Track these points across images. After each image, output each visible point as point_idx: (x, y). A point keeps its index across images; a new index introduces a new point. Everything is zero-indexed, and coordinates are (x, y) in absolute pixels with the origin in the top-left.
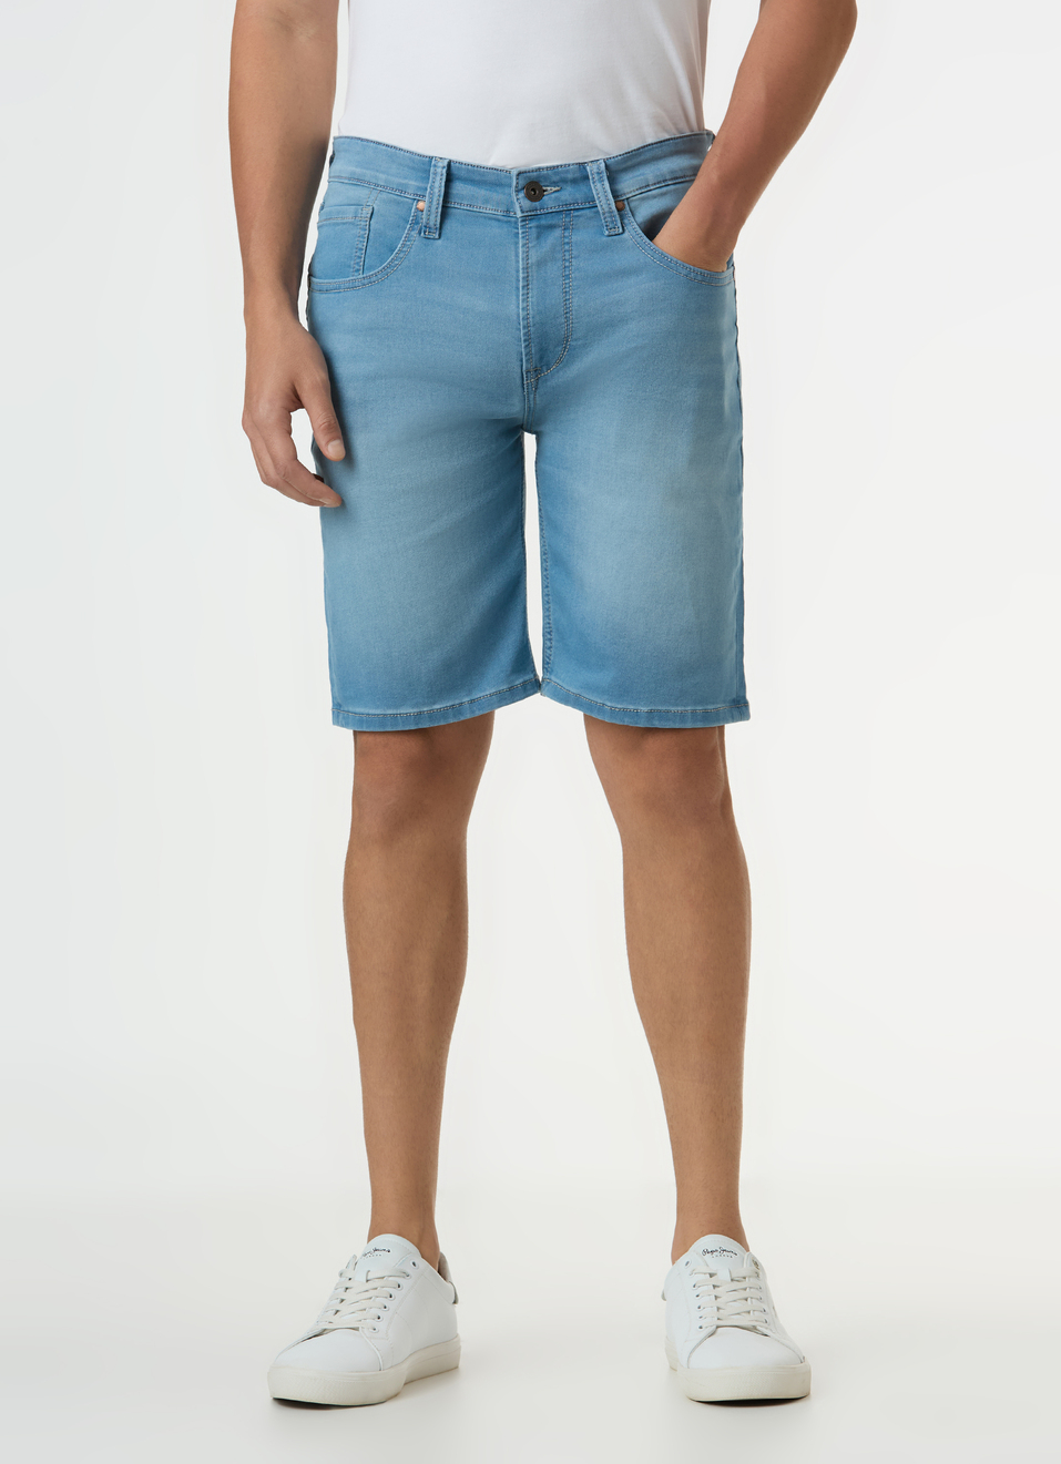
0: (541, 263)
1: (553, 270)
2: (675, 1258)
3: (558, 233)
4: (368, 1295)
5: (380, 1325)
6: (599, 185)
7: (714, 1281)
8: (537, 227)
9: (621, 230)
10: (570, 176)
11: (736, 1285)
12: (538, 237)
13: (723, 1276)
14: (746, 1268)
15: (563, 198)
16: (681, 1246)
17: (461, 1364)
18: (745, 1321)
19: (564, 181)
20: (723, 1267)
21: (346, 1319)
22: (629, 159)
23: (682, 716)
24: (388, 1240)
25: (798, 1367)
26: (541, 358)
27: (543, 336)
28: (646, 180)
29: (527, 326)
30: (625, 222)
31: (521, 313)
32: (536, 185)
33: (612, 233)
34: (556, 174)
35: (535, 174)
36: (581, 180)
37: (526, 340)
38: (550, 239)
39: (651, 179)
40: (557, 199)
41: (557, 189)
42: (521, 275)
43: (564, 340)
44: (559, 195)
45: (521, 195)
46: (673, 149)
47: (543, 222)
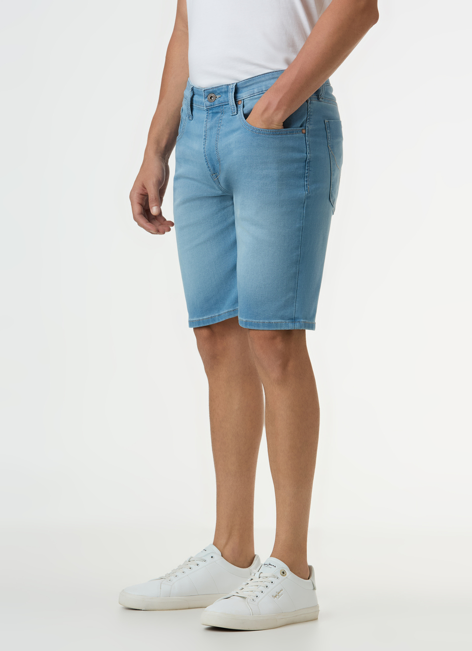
0: (211, 128)
1: (214, 131)
3: (219, 115)
8: (212, 113)
9: (236, 113)
10: (223, 90)
12: (212, 118)
15: (221, 100)
19: (222, 92)
22: (246, 83)
24: (210, 546)
27: (211, 160)
28: (254, 91)
29: (205, 156)
30: (239, 109)
31: (203, 150)
32: (213, 95)
33: (233, 114)
34: (219, 90)
35: (211, 90)
36: (226, 92)
37: (206, 162)
38: (215, 119)
39: (256, 91)
40: (219, 100)
41: (220, 96)
42: (204, 134)
43: (219, 161)
44: (220, 99)
45: (206, 100)
46: (271, 77)
47: (214, 111)
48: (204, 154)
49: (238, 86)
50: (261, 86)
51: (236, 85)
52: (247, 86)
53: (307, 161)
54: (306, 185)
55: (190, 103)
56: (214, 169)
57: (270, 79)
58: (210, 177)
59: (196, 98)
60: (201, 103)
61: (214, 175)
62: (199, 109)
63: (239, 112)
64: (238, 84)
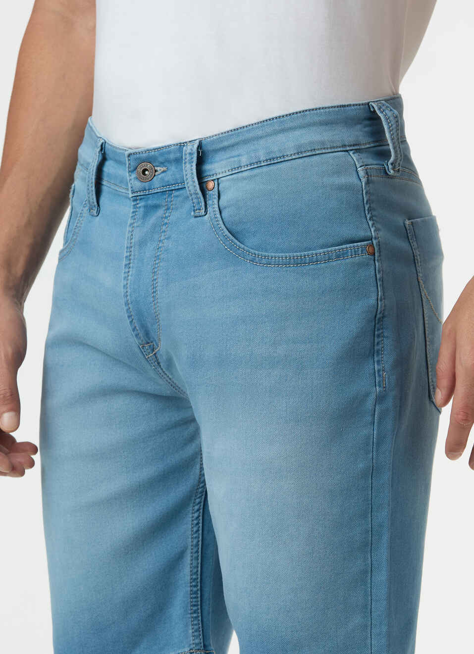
0: (142, 243)
1: (149, 250)
3: (160, 212)
6: (188, 165)
8: (145, 207)
9: (203, 213)
10: (172, 156)
12: (144, 217)
15: (166, 179)
19: (168, 161)
27: (140, 314)
28: (240, 161)
29: (127, 304)
30: (209, 202)
31: (122, 290)
32: (149, 166)
33: (197, 214)
34: (162, 154)
35: (144, 155)
36: (178, 161)
37: (129, 317)
38: (153, 219)
39: (244, 160)
40: (162, 179)
41: (165, 169)
42: (125, 254)
43: (156, 319)
44: (164, 175)
45: (134, 176)
46: (277, 127)
47: (150, 202)
48: (123, 301)
49: (204, 148)
50: (255, 150)
51: (200, 146)
52: (224, 149)
53: (378, 316)
54: (379, 371)
55: (94, 177)
56: (147, 334)
57: (276, 133)
58: (137, 350)
59: (109, 167)
60: (121, 182)
61: (147, 346)
62: (117, 195)
63: (210, 209)
64: (204, 142)
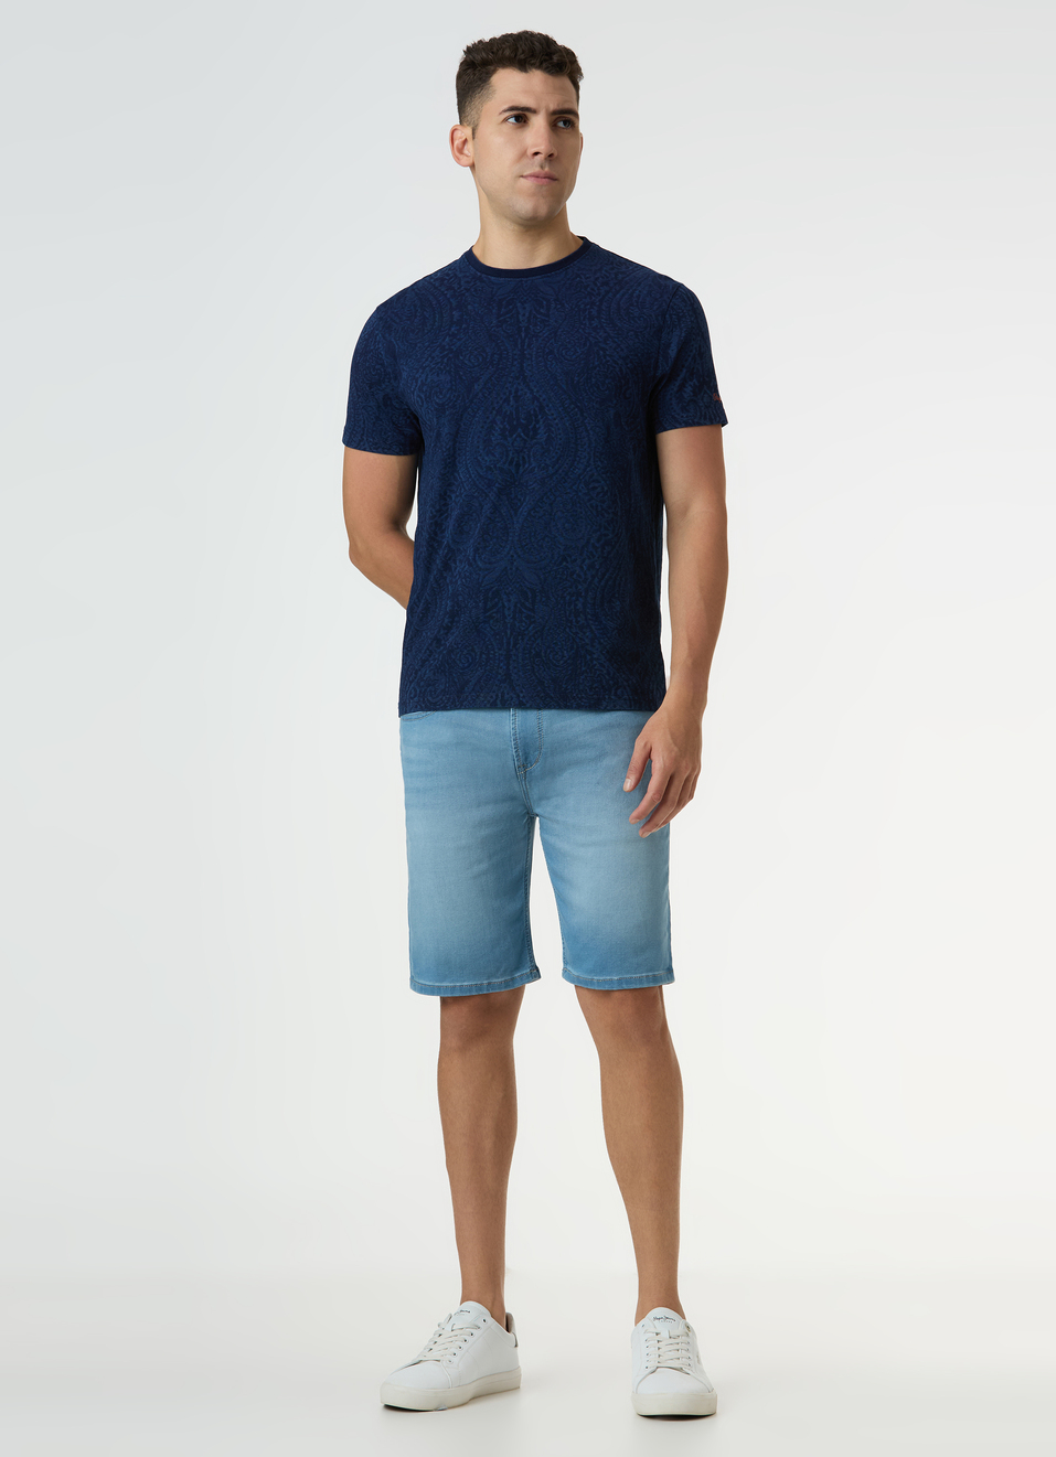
2: (637, 1322)
4: (450, 1340)
5: (454, 1359)
7: (658, 1338)
11: (672, 1341)
13: (665, 1334)
14: (681, 1329)
16: (641, 1315)
17: (521, 1385)
18: (676, 1364)
20: (664, 1329)
21: (435, 1354)
23: (640, 979)
24: (471, 1305)
25: (709, 1395)
26: (526, 758)
